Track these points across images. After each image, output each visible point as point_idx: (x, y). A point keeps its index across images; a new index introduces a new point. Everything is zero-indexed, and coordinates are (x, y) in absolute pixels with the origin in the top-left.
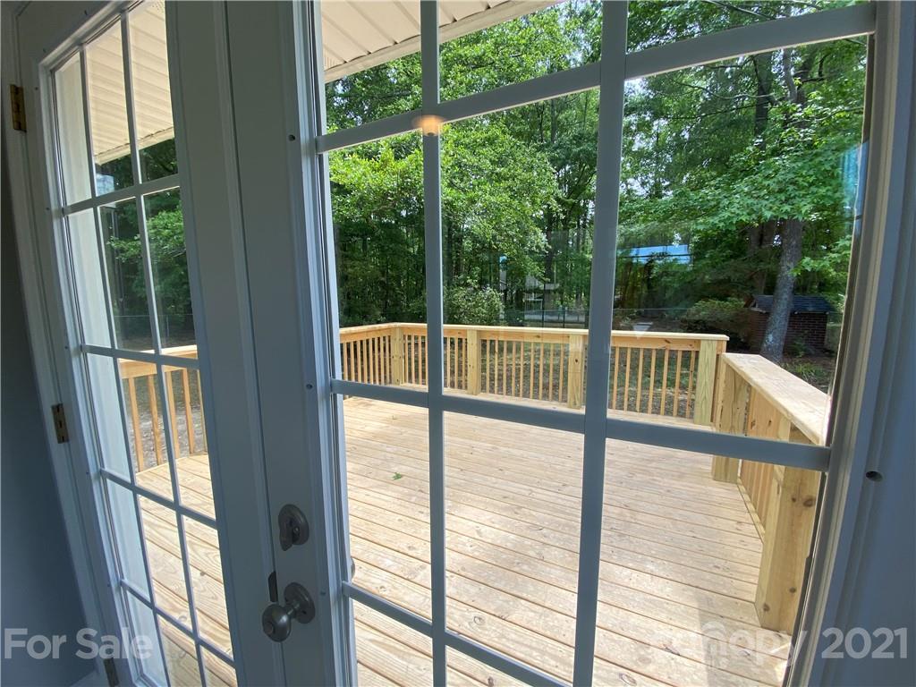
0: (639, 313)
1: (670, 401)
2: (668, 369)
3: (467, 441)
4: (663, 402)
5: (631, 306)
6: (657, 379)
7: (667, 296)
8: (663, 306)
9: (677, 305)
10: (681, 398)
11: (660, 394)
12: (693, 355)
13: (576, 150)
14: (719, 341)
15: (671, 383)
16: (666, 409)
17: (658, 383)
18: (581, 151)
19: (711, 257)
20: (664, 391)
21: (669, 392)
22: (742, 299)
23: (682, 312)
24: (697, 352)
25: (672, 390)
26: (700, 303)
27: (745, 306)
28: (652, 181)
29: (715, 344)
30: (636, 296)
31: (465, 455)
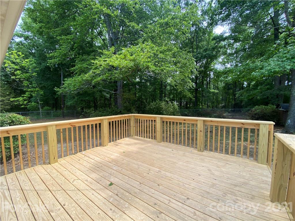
0: (232, 110)
1: (245, 148)
2: (244, 133)
3: (149, 166)
4: (242, 148)
5: (228, 108)
6: (239, 137)
7: (242, 104)
8: (241, 108)
9: (246, 107)
10: (250, 147)
11: (240, 145)
12: (256, 131)
13: (205, 54)
14: (270, 125)
15: (246, 140)
16: (243, 152)
17: (239, 139)
18: (206, 54)
19: (261, 89)
20: (242, 143)
21: (245, 143)
22: (274, 105)
23: (249, 110)
24: (258, 130)
25: (246, 143)
26: (256, 106)
27: (276, 108)
28: (234, 64)
29: (268, 126)
30: (230, 105)
31: (145, 175)
